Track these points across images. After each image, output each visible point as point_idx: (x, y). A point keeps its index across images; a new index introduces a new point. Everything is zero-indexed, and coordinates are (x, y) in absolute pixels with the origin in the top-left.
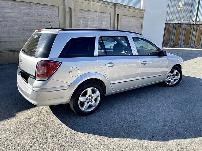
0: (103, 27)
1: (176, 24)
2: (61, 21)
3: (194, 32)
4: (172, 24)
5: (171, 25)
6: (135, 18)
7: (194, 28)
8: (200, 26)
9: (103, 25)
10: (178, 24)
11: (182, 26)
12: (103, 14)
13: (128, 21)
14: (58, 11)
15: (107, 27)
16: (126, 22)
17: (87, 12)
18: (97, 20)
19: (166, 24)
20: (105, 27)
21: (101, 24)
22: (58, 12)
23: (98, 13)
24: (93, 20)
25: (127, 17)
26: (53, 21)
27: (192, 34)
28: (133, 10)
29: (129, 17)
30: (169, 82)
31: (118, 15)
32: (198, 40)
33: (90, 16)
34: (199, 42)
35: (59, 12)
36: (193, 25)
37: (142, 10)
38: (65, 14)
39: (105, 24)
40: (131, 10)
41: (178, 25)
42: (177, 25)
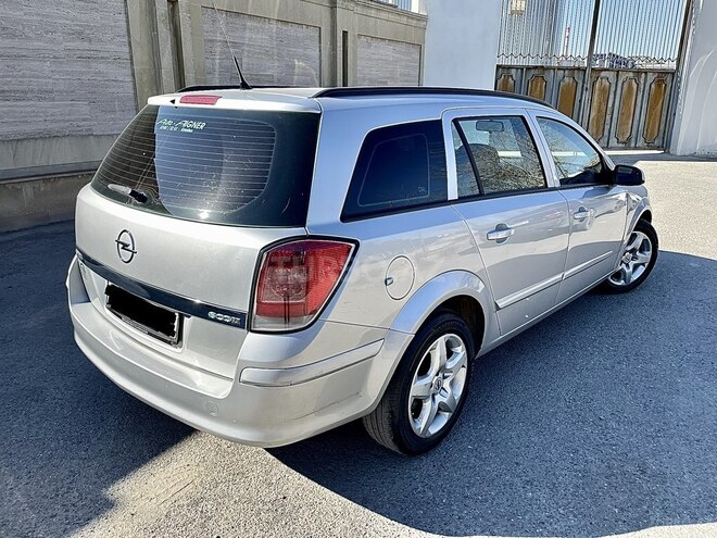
0: (296, 77)
1: (529, 68)
2: (141, 56)
3: (587, 95)
4: (517, 68)
5: (513, 71)
6: (399, 47)
7: (584, 83)
8: (603, 74)
9: (296, 71)
10: (536, 67)
11: (549, 76)
12: (292, 30)
13: (376, 57)
14: (126, 13)
15: (309, 78)
16: (370, 59)
17: (238, 21)
18: (275, 51)
19: (498, 67)
20: (303, 78)
21: (287, 65)
22: (123, 17)
23: (274, 26)
24: (259, 54)
25: (374, 43)
26: (106, 55)
27: (580, 101)
28: (392, 17)
29: (382, 44)
30: (618, 275)
31: (345, 33)
32: (598, 121)
33: (248, 34)
34: (601, 129)
35: (127, 17)
36: (581, 73)
37: (419, 18)
38: (153, 27)
39: (304, 68)
40: (384, 15)
41: (536, 72)
42: (533, 72)
